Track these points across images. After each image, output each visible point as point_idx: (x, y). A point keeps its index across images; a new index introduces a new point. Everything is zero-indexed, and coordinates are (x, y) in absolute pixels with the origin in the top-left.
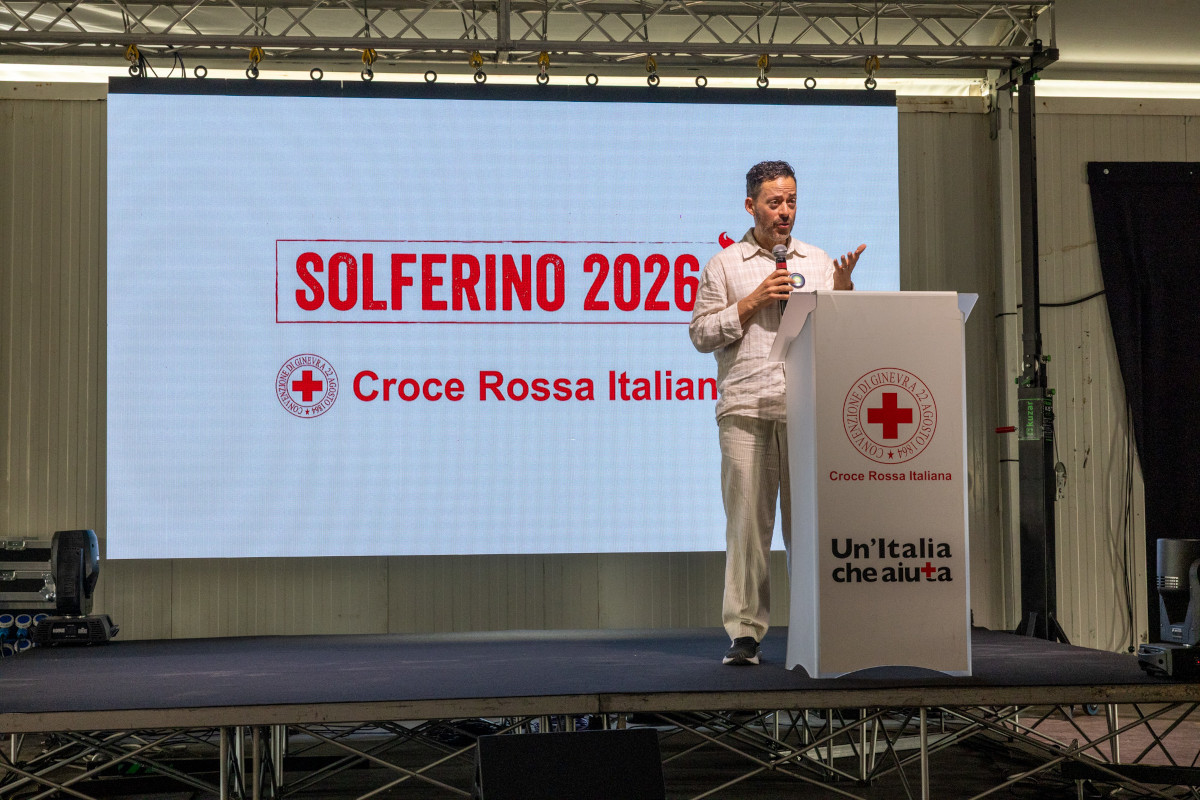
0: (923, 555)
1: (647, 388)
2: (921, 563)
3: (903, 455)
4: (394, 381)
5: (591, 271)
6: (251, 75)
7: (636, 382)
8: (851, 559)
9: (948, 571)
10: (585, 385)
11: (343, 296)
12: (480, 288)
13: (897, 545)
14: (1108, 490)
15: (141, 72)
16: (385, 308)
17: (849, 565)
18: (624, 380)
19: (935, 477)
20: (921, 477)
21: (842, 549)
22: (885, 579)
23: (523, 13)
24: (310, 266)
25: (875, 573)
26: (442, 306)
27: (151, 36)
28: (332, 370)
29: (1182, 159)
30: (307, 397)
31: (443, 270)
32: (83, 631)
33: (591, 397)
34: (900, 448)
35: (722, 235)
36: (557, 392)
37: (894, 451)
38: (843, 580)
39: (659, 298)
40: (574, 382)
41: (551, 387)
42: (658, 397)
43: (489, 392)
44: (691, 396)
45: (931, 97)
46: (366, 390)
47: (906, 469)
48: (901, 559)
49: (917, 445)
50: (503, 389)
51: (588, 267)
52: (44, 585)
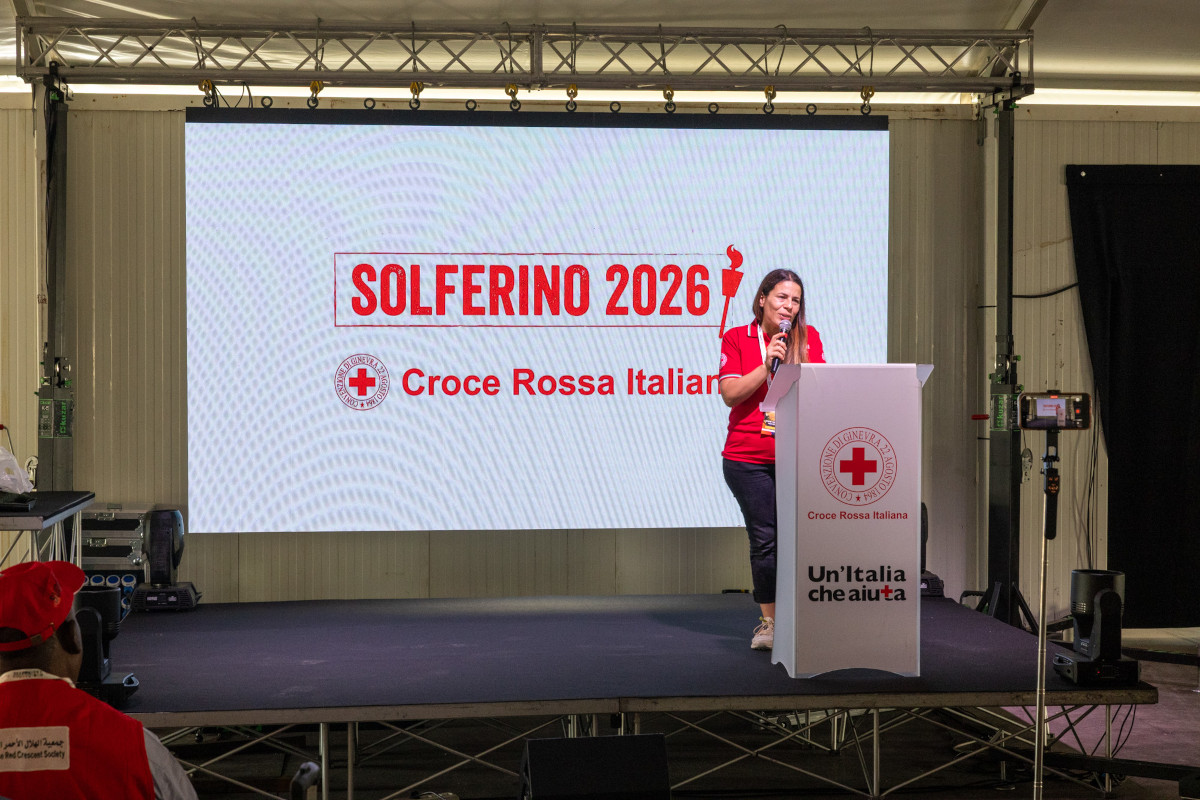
0: (882, 580)
1: (661, 383)
2: (880, 585)
3: (869, 498)
4: (438, 378)
5: (613, 280)
6: (312, 104)
7: (651, 379)
8: (824, 582)
9: (902, 592)
10: (606, 381)
11: (393, 302)
12: (515, 295)
13: (862, 571)
14: (1074, 465)
15: (214, 103)
16: (430, 313)
17: (822, 587)
18: (641, 377)
19: (894, 516)
20: (883, 516)
21: (817, 574)
22: (851, 598)
23: (554, 44)
24: (364, 276)
25: (843, 594)
26: (480, 311)
27: (224, 72)
28: (384, 369)
29: (1154, 162)
30: (362, 392)
31: (482, 280)
32: (172, 599)
33: (611, 391)
34: (866, 493)
35: (730, 247)
36: (581, 387)
37: (862, 495)
38: (817, 600)
39: (673, 304)
40: (596, 379)
41: (576, 383)
42: (671, 392)
43: (521, 387)
44: (700, 391)
45: (924, 105)
46: (413, 387)
47: (870, 510)
48: (865, 582)
49: (880, 490)
50: (534, 385)
51: (610, 277)
52: (131, 550)
